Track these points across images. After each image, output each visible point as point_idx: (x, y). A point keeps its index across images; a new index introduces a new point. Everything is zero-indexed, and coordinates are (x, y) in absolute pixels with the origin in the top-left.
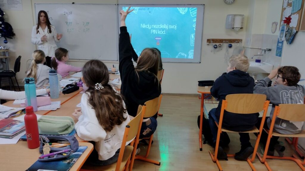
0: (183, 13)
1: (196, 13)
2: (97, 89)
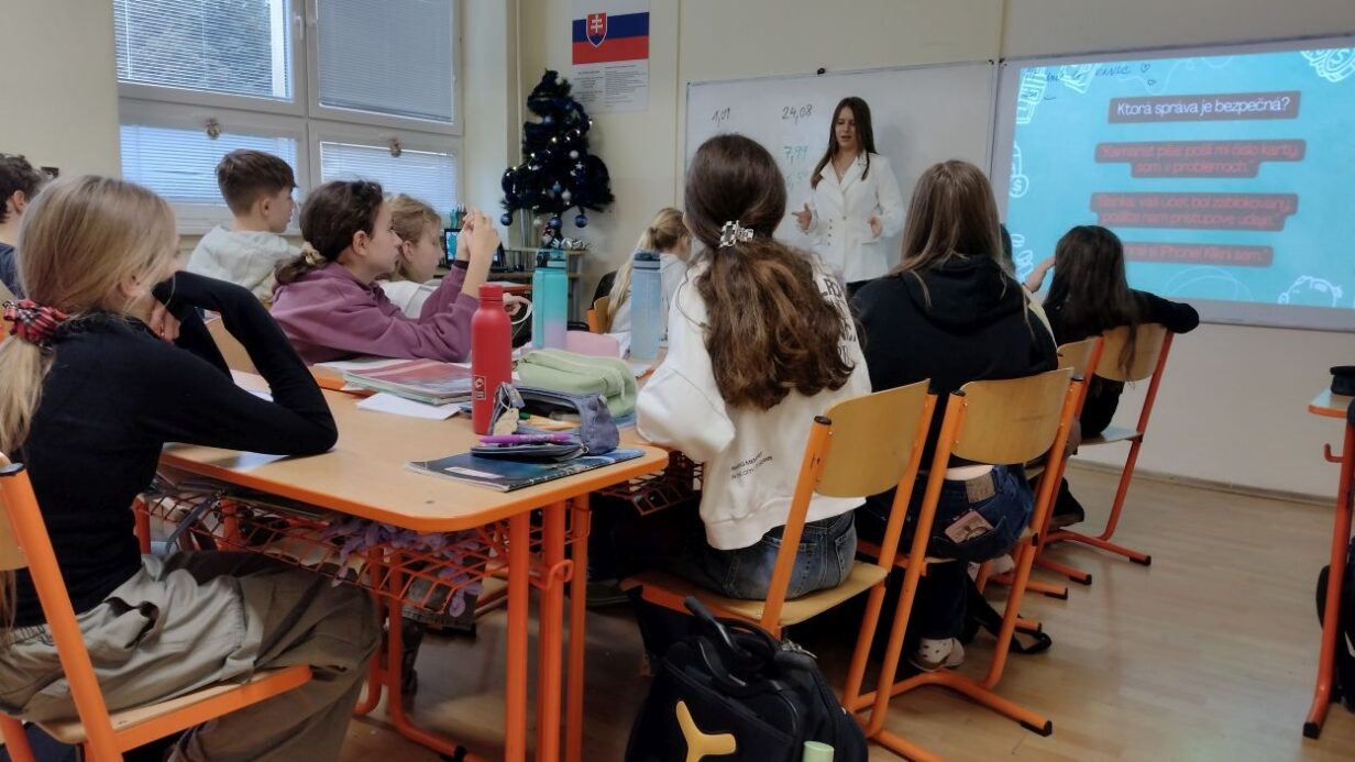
2: (726, 244)
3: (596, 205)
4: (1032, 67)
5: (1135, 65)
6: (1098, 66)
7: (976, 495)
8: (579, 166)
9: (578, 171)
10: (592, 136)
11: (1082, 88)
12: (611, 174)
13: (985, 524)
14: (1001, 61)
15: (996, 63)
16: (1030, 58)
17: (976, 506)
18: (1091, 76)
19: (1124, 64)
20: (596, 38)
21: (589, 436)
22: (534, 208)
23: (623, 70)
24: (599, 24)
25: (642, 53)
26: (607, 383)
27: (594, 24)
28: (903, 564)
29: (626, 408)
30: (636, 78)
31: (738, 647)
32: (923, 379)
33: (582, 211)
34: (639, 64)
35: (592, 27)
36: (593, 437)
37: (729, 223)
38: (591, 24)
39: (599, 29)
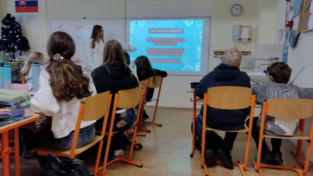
0: (189, 26)
1: (202, 25)
2: (55, 59)
3: (25, 50)
4: (132, 20)
5: (153, 21)
6: (146, 21)
7: (123, 116)
8: (19, 39)
9: (19, 41)
10: (23, 32)
11: (143, 26)
12: (29, 41)
13: (125, 122)
14: (126, 19)
15: (125, 19)
16: (132, 18)
17: (123, 119)
18: (145, 23)
19: (151, 21)
20: (23, 6)
21: (14, 112)
22: (6, 50)
23: (31, 15)
24: (23, 2)
25: (37, 11)
26: (21, 97)
27: (22, 2)
28: (107, 134)
29: (28, 104)
30: (35, 17)
31: (63, 163)
32: (109, 90)
33: (21, 51)
34: (35, 13)
35: (21, 3)
36: (16, 113)
37: (57, 54)
38: (21, 2)
39: (23, 4)
